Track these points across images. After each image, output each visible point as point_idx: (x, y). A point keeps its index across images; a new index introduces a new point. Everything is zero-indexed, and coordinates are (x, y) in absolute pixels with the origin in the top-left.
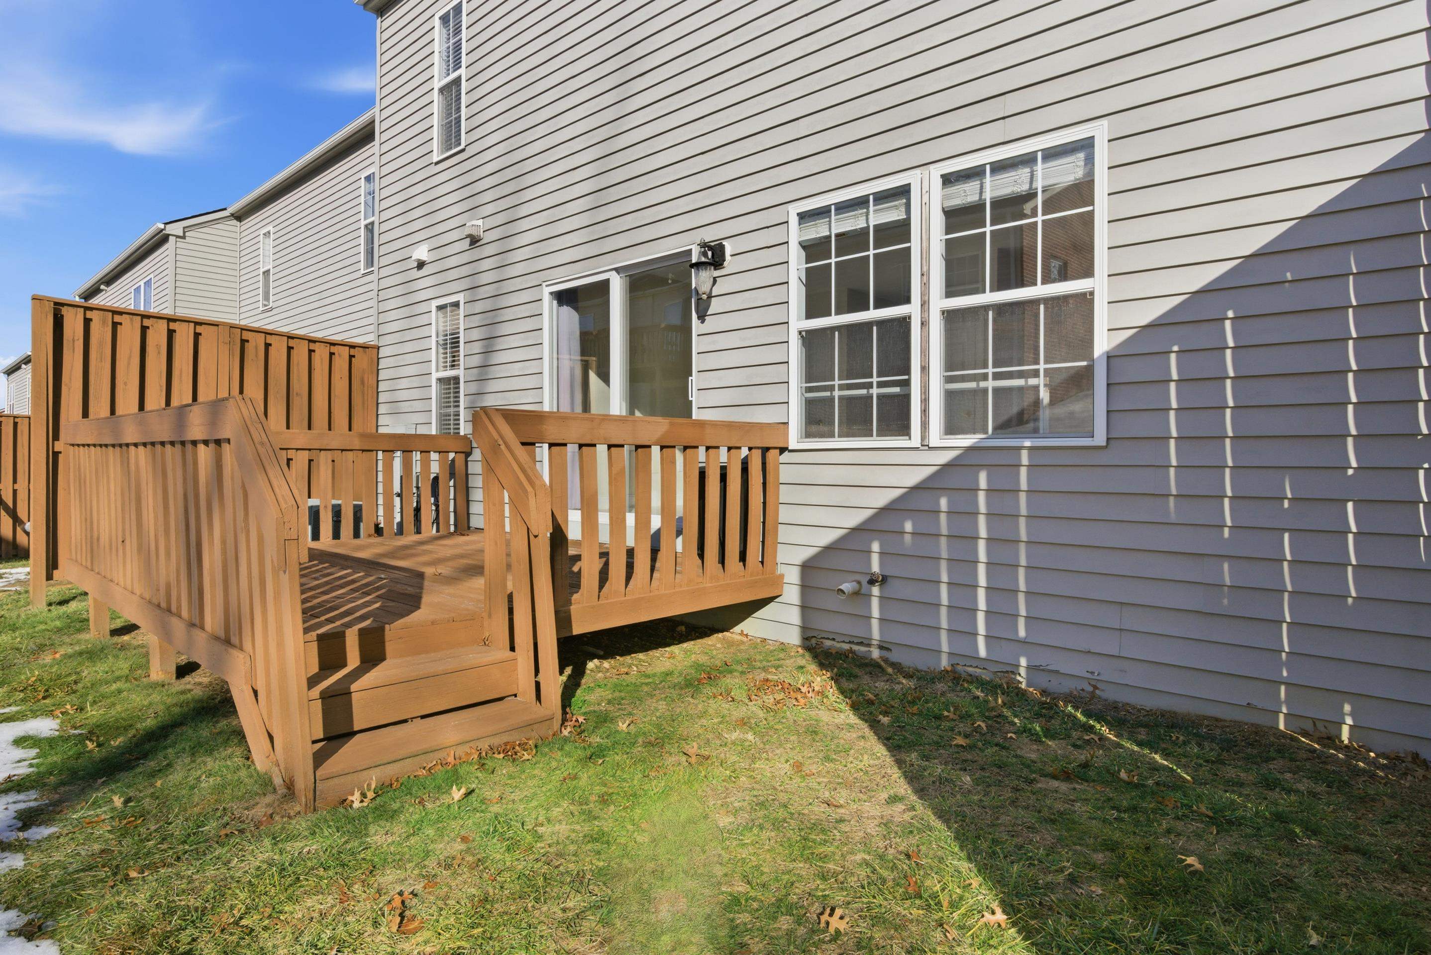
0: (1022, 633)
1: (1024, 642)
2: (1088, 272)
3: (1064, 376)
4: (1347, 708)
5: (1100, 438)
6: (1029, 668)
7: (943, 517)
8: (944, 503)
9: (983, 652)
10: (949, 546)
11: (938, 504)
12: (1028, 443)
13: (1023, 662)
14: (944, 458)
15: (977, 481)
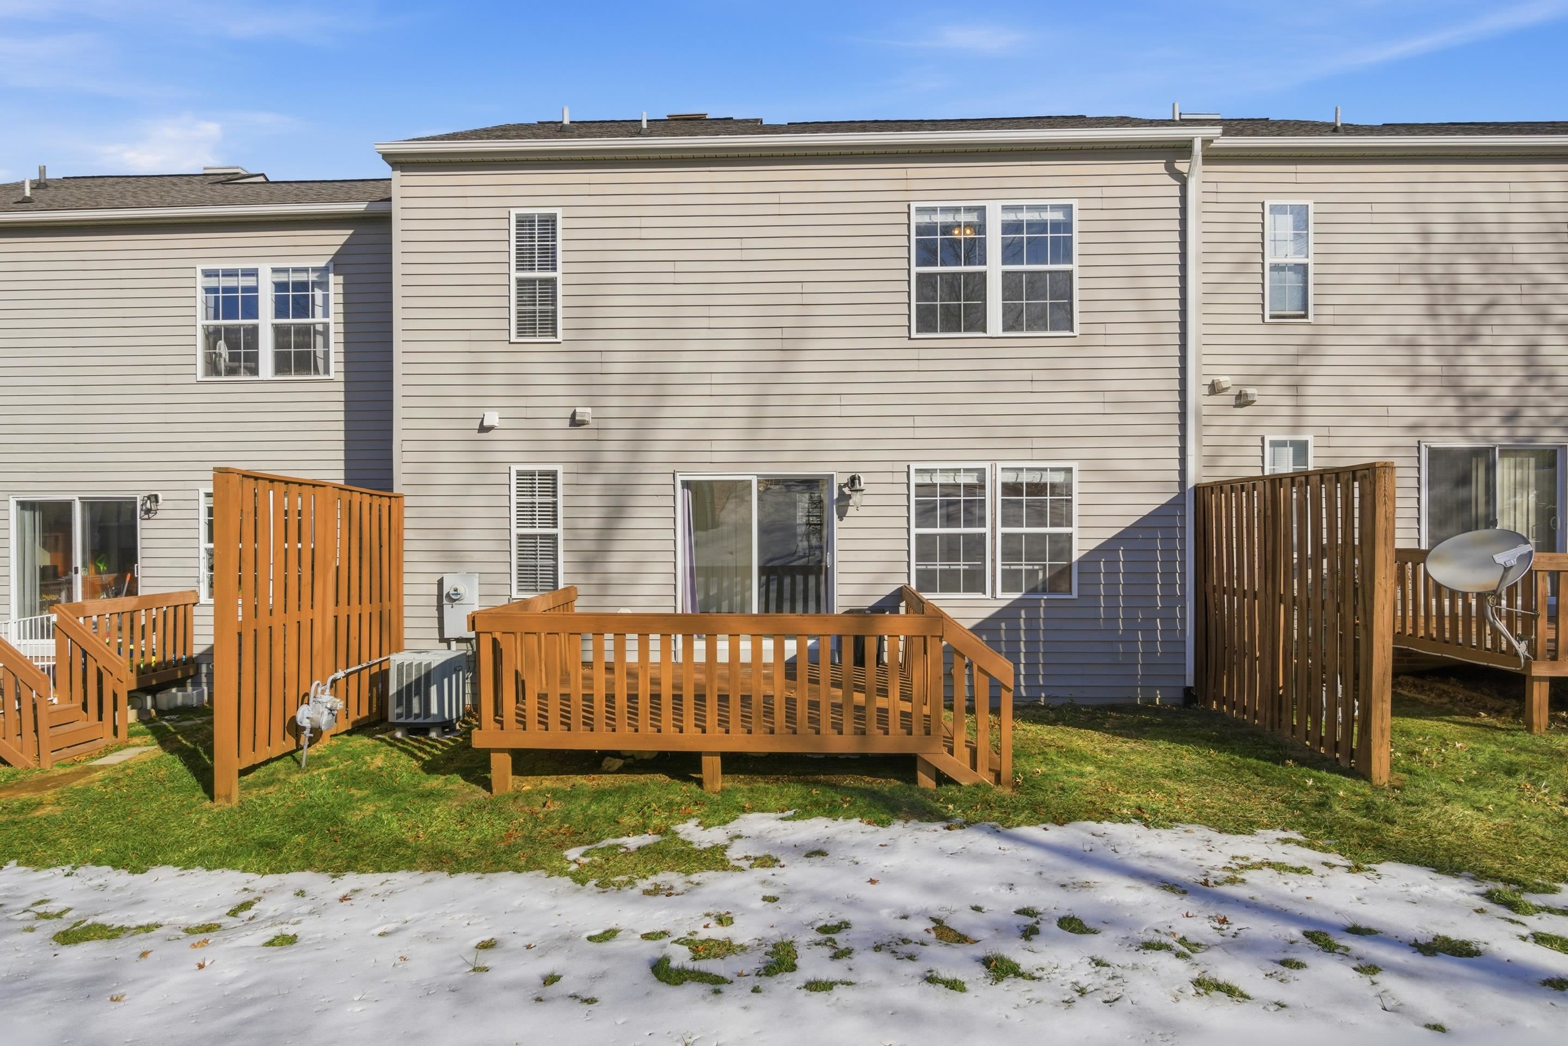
0: (1041, 682)
1: (1042, 686)
2: (1070, 524)
3: (1060, 568)
4: (1158, 692)
5: (1075, 595)
6: (1045, 697)
7: (1003, 632)
8: (1003, 625)
9: (1024, 694)
10: (1005, 646)
11: (1000, 626)
12: (1045, 597)
13: (1043, 695)
14: (1004, 603)
15: (1020, 614)
